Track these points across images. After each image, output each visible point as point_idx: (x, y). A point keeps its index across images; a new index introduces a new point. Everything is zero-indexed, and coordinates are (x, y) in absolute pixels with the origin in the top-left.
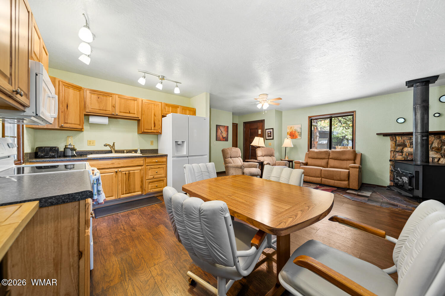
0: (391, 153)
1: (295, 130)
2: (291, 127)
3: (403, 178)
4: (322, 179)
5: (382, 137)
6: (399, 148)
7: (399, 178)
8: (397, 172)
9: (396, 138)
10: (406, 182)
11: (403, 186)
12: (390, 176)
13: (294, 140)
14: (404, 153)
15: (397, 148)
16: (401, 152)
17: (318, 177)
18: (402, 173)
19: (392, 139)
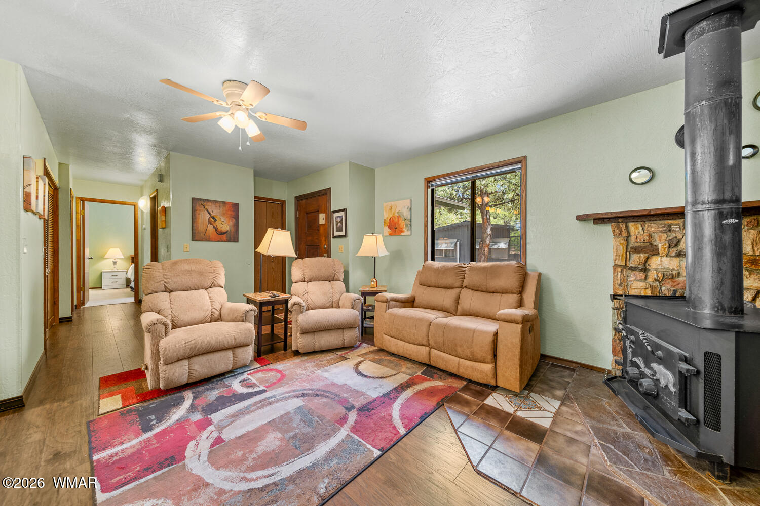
0: (614, 273)
1: (397, 213)
2: (391, 207)
3: (654, 365)
4: (432, 350)
5: (590, 225)
6: (636, 259)
7: (639, 361)
8: (633, 338)
9: (627, 227)
10: (667, 386)
11: (657, 397)
12: (614, 341)
13: (395, 239)
14: (651, 275)
15: (632, 259)
16: (641, 270)
17: (423, 345)
18: (652, 352)
19: (617, 232)
